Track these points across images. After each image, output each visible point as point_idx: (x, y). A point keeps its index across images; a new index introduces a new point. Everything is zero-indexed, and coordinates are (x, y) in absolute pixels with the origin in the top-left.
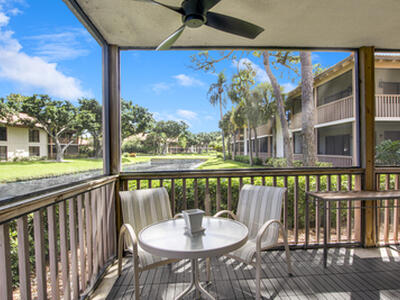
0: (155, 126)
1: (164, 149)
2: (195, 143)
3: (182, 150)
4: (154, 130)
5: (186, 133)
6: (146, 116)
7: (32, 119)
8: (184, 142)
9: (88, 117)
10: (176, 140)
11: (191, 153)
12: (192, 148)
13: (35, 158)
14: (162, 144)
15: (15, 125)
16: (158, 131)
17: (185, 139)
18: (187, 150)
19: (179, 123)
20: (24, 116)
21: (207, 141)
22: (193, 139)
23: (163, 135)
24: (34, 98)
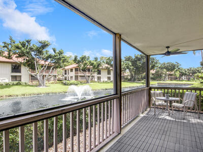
0: (160, 66)
1: (165, 77)
2: (185, 74)
3: (177, 78)
4: (159, 68)
5: (179, 69)
6: (155, 61)
7: (109, 66)
8: (178, 74)
9: (128, 64)
10: (173, 73)
11: (182, 80)
12: (183, 77)
13: (109, 81)
14: (164, 75)
15: (104, 69)
16: (161, 68)
17: (178, 72)
18: (179, 78)
19: (175, 63)
20: (107, 65)
21: (194, 73)
22: (184, 71)
23: (165, 70)
24: (109, 58)
